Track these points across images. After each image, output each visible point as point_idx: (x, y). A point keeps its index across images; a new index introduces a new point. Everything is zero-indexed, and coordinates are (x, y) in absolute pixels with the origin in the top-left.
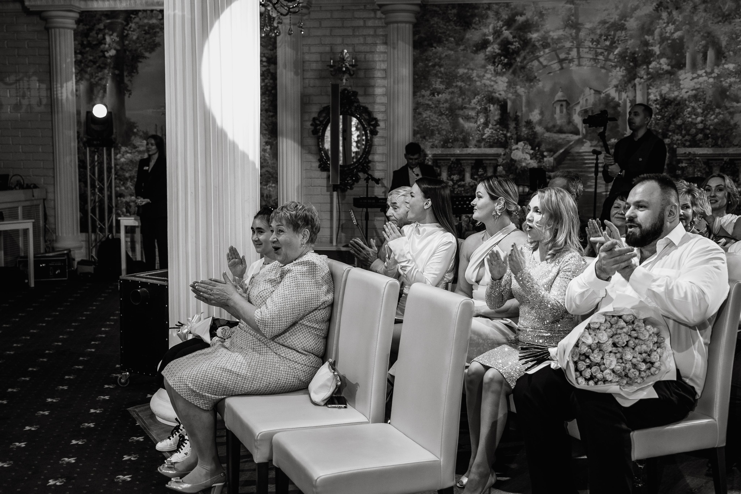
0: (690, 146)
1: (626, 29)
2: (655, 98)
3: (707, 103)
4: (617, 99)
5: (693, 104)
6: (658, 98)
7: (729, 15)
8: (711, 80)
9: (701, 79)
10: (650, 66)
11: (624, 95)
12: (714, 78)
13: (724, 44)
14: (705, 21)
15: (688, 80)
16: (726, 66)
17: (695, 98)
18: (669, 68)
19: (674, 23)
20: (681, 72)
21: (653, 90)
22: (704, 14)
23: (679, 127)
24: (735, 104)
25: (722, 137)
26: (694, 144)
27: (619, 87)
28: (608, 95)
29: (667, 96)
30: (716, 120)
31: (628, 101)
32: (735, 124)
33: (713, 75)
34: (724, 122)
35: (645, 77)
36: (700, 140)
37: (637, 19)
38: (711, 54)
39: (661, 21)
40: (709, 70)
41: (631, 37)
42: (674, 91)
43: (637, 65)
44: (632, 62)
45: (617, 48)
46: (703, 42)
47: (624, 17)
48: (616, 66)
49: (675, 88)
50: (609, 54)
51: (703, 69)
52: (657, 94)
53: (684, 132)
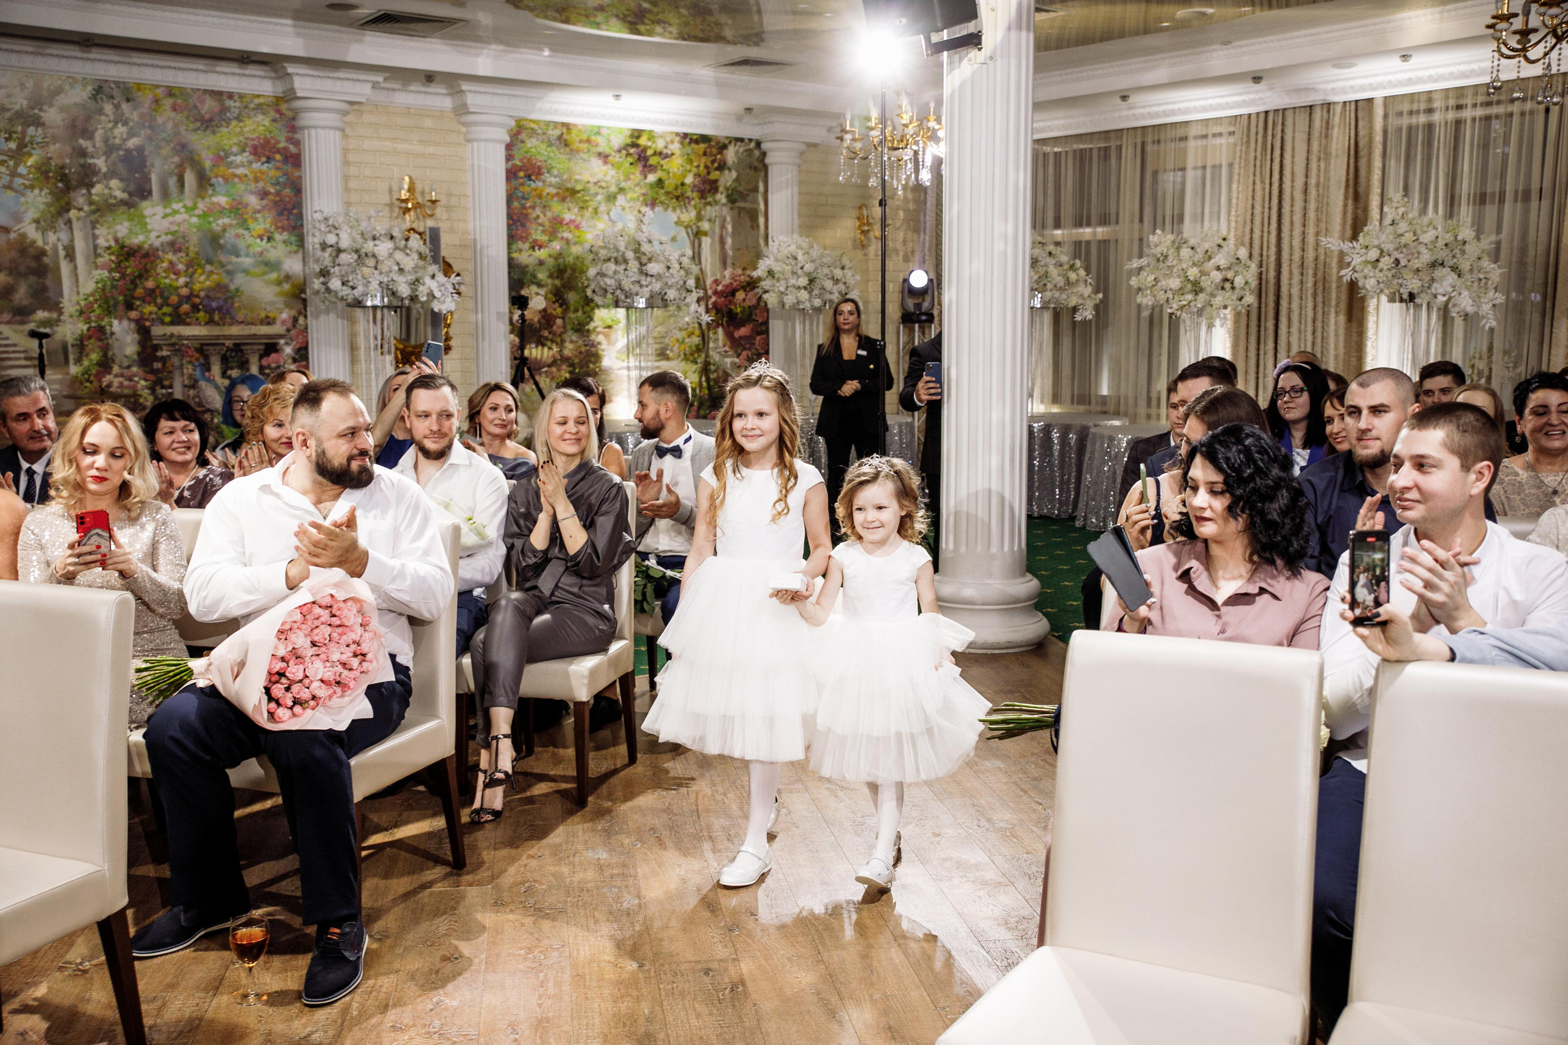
0: (172, 323)
1: (43, 124)
2: (106, 244)
3: (192, 255)
4: (40, 243)
5: (170, 256)
6: (113, 243)
7: (211, 120)
8: (194, 220)
9: (179, 218)
10: (93, 191)
11: (52, 237)
12: (199, 216)
13: (208, 164)
14: (176, 126)
15: (158, 217)
16: (214, 199)
17: (174, 246)
18: (125, 196)
19: (125, 124)
20: (145, 204)
21: (101, 231)
22: (173, 114)
23: (151, 293)
24: (234, 259)
25: (220, 309)
26: (178, 319)
27: (42, 223)
28: (23, 236)
29: (127, 242)
30: (208, 283)
31: (60, 248)
32: (237, 290)
33: (197, 212)
34: (220, 287)
35: (86, 208)
36: (187, 314)
37: (62, 109)
38: (190, 178)
39: (103, 118)
40: (189, 203)
41: (55, 139)
42: (137, 234)
43: (68, 189)
44: (61, 181)
45: (30, 155)
46: (176, 159)
47: (38, 102)
48: (32, 187)
49: (137, 229)
50: (17, 165)
51: (181, 201)
52: (110, 237)
53: (159, 301)
